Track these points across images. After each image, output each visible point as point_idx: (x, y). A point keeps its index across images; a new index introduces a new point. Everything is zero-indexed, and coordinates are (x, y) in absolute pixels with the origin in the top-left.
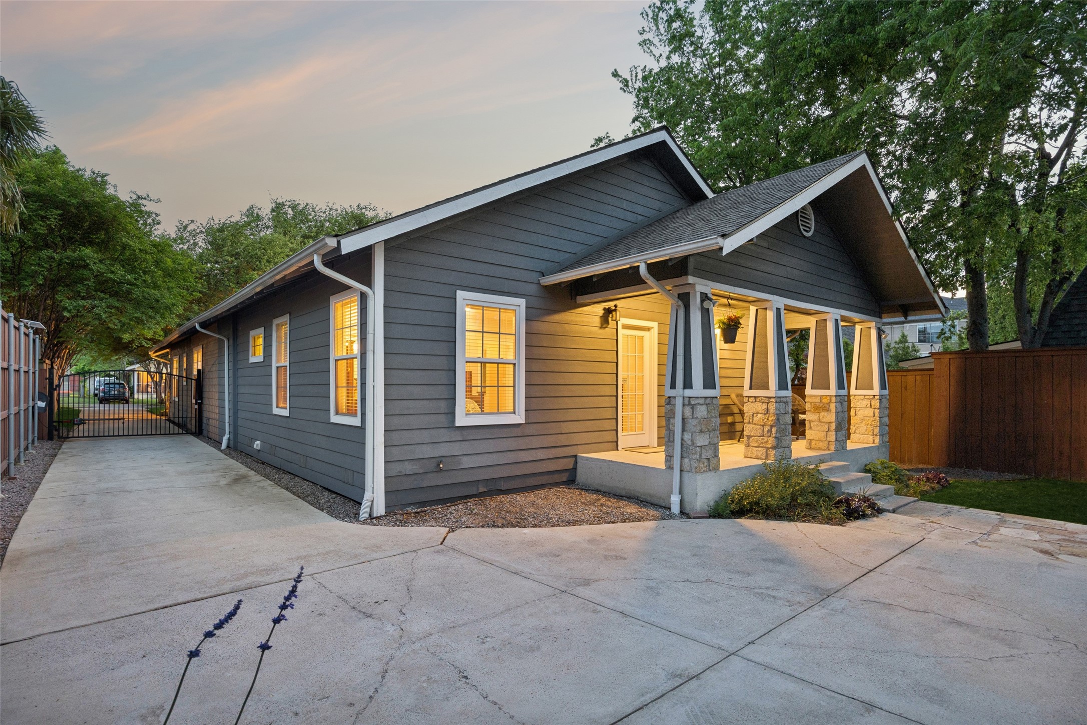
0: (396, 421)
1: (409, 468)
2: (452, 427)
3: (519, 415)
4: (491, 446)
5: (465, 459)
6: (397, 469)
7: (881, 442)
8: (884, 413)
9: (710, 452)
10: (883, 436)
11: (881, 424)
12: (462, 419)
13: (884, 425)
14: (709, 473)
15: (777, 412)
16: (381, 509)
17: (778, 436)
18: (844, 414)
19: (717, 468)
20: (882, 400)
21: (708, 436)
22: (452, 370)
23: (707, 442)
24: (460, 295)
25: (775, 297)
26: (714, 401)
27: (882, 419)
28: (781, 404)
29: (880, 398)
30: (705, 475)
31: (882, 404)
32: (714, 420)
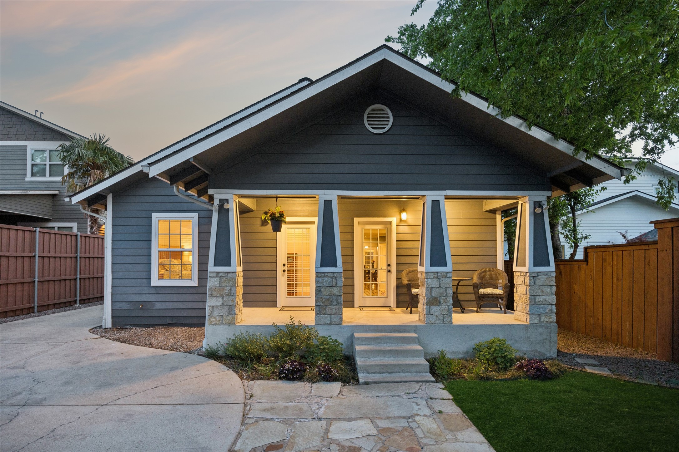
0: (118, 282)
1: (125, 306)
2: (149, 285)
3: (193, 281)
4: (175, 298)
5: (158, 304)
6: (118, 306)
7: (536, 321)
8: (542, 291)
9: (224, 311)
10: (539, 315)
11: (535, 302)
12: (155, 282)
13: (542, 304)
14: (222, 326)
15: (319, 285)
16: (109, 325)
17: (319, 304)
18: (446, 290)
19: (232, 323)
20: (539, 277)
21: (220, 299)
22: (150, 256)
23: (219, 303)
24: (154, 215)
25: (326, 191)
26: (229, 275)
27: (537, 297)
28: (325, 279)
29: (533, 275)
30: (217, 326)
31: (537, 281)
32: (228, 288)
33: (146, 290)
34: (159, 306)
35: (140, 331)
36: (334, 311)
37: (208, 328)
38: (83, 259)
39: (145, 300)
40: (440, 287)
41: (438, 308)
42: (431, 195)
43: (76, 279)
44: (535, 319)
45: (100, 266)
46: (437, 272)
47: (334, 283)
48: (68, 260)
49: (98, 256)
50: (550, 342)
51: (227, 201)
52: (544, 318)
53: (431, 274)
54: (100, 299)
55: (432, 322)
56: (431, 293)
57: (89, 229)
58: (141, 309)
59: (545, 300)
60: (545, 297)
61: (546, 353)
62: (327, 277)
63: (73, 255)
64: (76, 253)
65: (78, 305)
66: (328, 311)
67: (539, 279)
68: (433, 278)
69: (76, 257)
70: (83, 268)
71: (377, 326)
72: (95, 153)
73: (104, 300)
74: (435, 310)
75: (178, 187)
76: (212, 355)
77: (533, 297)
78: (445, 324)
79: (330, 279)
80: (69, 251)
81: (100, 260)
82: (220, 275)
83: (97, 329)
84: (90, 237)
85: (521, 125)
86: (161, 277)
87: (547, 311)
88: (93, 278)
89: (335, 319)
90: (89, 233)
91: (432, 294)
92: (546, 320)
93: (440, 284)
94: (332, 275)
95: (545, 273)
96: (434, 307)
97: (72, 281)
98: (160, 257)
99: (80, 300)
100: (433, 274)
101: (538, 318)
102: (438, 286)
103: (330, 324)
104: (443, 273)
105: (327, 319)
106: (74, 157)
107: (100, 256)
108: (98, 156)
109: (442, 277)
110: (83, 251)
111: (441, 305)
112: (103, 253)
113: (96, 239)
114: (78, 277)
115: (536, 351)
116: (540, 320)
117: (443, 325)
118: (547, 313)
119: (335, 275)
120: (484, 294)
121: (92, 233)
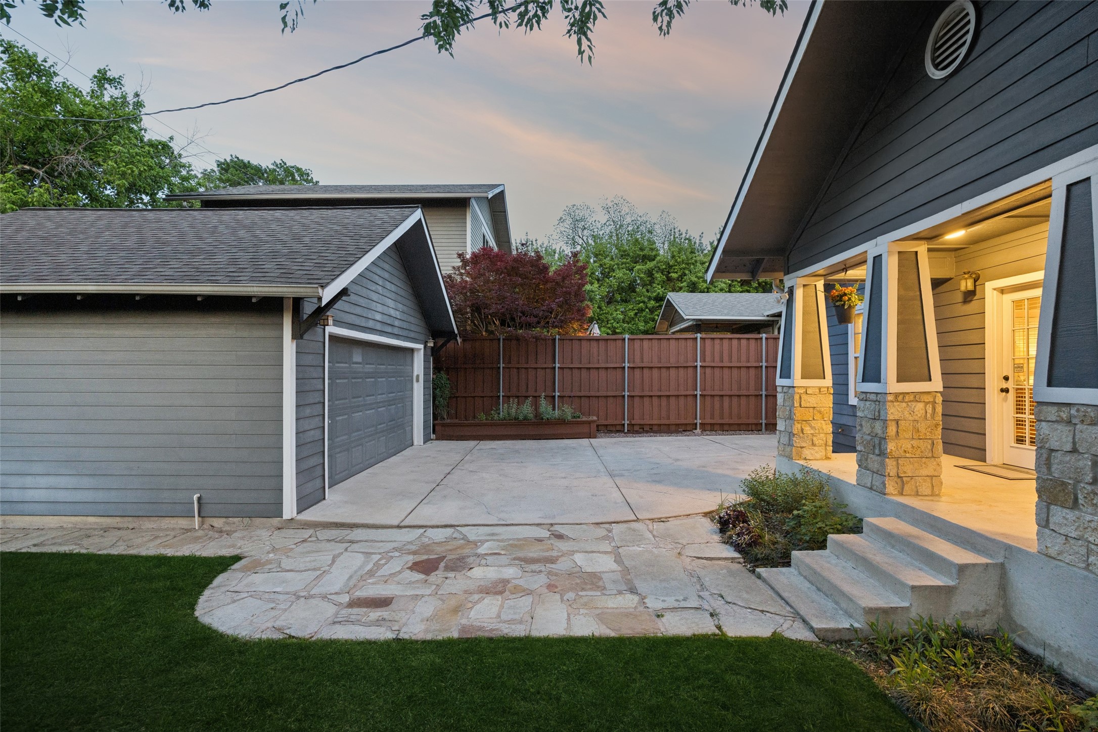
28: (868, 403)
40: (1074, 451)
41: (1071, 515)
46: (1070, 404)
53: (1050, 408)
55: (1052, 552)
56: (1049, 465)
68: (1056, 421)
74: (1062, 521)
78: (1091, 571)
91: (1053, 469)
93: (1074, 443)
96: (1059, 509)
100: (1056, 408)
102: (1069, 447)
104: (1083, 409)
109: (1082, 422)
111: (1079, 509)
117: (1086, 573)
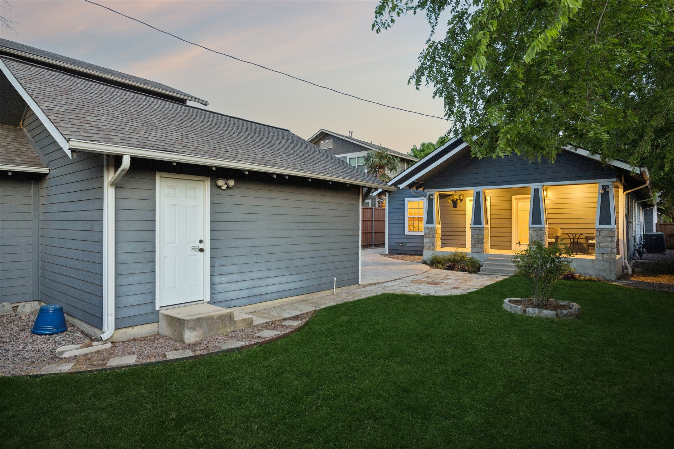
0: (391, 233)
1: (394, 244)
2: (404, 234)
4: (416, 241)
6: (391, 246)
7: (600, 257)
8: (605, 240)
9: (430, 244)
10: (603, 254)
11: (600, 246)
12: (407, 233)
13: (604, 247)
14: (429, 251)
15: (473, 233)
16: (387, 253)
17: (472, 242)
18: (541, 238)
19: (434, 250)
20: (603, 231)
21: (429, 239)
22: (404, 220)
23: (429, 241)
24: (406, 199)
25: (477, 187)
26: (433, 228)
27: (601, 243)
28: (476, 230)
29: (599, 230)
30: (428, 251)
31: (601, 234)
32: (432, 234)
33: (403, 237)
34: (408, 245)
35: (400, 256)
36: (480, 246)
37: (425, 252)
38: (375, 222)
39: (402, 241)
42: (534, 186)
43: (372, 233)
44: (600, 256)
45: (383, 225)
46: (536, 228)
47: (480, 233)
48: (369, 222)
49: (382, 220)
50: (610, 270)
51: (432, 195)
52: (605, 256)
54: (383, 245)
56: (532, 239)
57: (377, 204)
58: (401, 246)
59: (607, 245)
60: (607, 243)
61: (607, 277)
62: (476, 229)
63: (371, 219)
64: (372, 218)
65: (373, 247)
66: (477, 246)
67: (603, 233)
68: (533, 231)
69: (372, 221)
70: (375, 227)
71: (502, 255)
72: (380, 159)
73: (385, 246)
75: (413, 189)
76: (425, 263)
77: (598, 243)
79: (478, 231)
80: (369, 217)
81: (383, 222)
82: (429, 228)
83: (383, 254)
84: (378, 209)
85: (571, 149)
86: (410, 230)
87: (608, 252)
88: (380, 232)
89: (480, 250)
90: (377, 207)
92: (608, 257)
94: (479, 229)
95: (608, 229)
97: (371, 234)
98: (409, 221)
99: (374, 245)
100: (533, 229)
101: (602, 256)
102: (536, 235)
103: (478, 252)
104: (539, 228)
105: (476, 250)
106: (370, 163)
107: (383, 220)
108: (382, 161)
109: (539, 231)
110: (375, 217)
112: (384, 218)
113: (381, 210)
114: (373, 231)
115: (599, 275)
116: (603, 257)
118: (608, 253)
119: (481, 229)
120: (592, 243)
121: (379, 206)
